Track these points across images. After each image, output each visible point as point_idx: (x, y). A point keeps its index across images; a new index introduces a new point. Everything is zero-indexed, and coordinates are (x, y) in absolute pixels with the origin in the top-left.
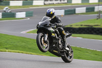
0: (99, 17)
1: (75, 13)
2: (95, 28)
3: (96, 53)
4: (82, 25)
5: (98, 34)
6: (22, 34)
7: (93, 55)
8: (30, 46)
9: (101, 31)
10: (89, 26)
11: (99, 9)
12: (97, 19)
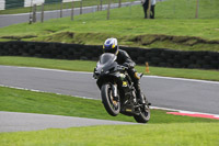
0: (33, 19)
2: (26, 43)
3: (30, 97)
5: (32, 55)
7: (23, 102)
9: (38, 48)
10: (12, 38)
11: (34, 2)
12: (30, 23)
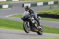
0: (50, 8)
1: (37, 6)
2: (48, 14)
3: (49, 29)
4: (41, 13)
5: (50, 18)
6: (6, 17)
7: (47, 30)
8: (11, 25)
9: (52, 16)
10: (45, 13)
11: (51, 3)
12: (50, 9)
